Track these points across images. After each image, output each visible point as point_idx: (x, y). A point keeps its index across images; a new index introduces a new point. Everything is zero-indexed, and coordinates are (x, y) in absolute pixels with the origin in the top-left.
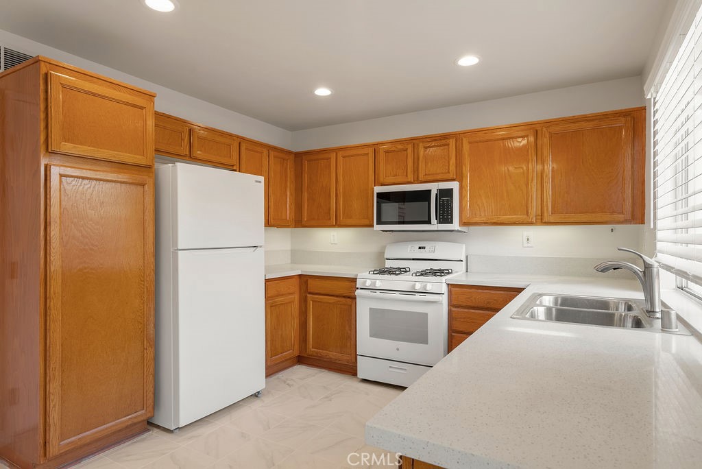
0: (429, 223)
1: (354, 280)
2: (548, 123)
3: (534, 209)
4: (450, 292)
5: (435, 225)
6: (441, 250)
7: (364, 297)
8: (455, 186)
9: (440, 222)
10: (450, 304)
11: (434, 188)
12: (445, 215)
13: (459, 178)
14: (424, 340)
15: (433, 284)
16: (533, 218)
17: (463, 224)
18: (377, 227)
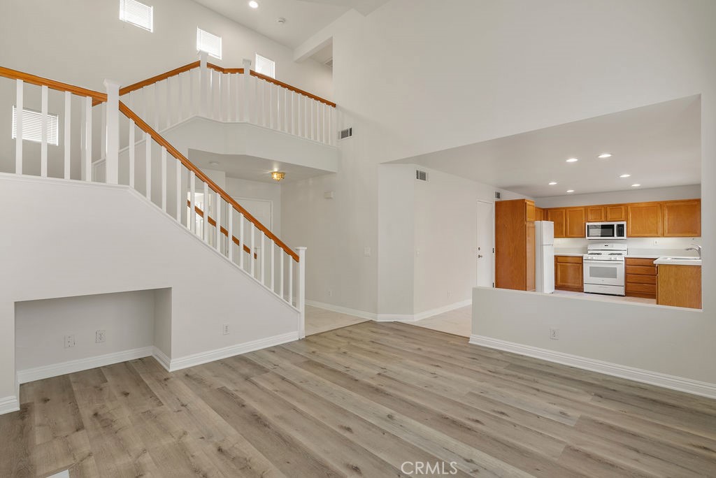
0: (613, 236)
1: (582, 257)
2: (666, 202)
3: (660, 231)
4: (626, 261)
5: (616, 237)
6: (616, 246)
7: (587, 263)
8: (625, 223)
9: (618, 236)
10: (626, 264)
11: (615, 224)
12: (621, 233)
13: (627, 220)
14: (615, 276)
15: (618, 258)
16: (659, 234)
17: (627, 236)
18: (587, 238)
